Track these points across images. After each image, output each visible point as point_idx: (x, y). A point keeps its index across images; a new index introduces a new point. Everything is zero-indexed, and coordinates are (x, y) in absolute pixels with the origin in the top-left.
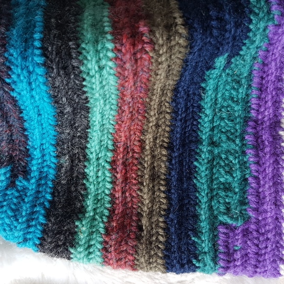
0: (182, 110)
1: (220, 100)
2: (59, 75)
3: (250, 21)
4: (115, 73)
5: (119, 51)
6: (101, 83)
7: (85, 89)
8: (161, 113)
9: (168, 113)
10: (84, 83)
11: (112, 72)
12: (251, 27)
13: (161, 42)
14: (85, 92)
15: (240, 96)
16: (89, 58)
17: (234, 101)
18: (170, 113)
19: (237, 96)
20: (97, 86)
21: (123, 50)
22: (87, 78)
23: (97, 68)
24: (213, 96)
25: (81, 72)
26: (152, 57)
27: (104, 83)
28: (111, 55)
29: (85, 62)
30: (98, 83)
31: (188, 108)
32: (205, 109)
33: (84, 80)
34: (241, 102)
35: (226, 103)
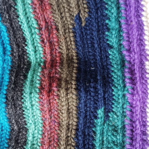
0: (81, 145)
1: (105, 142)
2: (11, 108)
3: (113, 90)
4: (40, 109)
5: (42, 98)
6: (32, 113)
7: (24, 116)
8: (68, 145)
9: (73, 146)
10: (24, 113)
11: (38, 108)
12: (114, 93)
13: (62, 95)
14: (24, 118)
15: (119, 141)
16: (27, 101)
17: (115, 145)
18: (74, 146)
19: (117, 141)
20: (30, 115)
21: (44, 98)
22: (26, 110)
23: (30, 106)
24: (101, 138)
25: (22, 107)
26: (58, 102)
27: (34, 114)
28: (37, 100)
29: (25, 102)
30: (31, 113)
31: (85, 144)
32: (96, 147)
33: (24, 111)
34: (120, 146)
35: (109, 145)
